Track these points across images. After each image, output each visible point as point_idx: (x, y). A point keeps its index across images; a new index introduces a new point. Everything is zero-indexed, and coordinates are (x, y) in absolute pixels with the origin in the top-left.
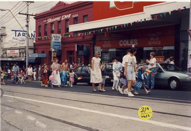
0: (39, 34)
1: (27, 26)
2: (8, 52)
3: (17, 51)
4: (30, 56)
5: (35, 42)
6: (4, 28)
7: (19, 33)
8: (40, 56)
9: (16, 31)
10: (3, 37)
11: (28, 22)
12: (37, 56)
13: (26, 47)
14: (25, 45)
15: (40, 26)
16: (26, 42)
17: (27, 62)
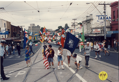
0: (114, 17)
1: (105, 12)
2: (94, 30)
3: (99, 30)
4: (107, 33)
5: (111, 23)
6: (92, 15)
7: (101, 17)
8: (114, 33)
9: (99, 16)
10: (91, 21)
11: (105, 9)
12: (112, 33)
13: (104, 27)
14: (104, 25)
15: (114, 12)
16: (104, 24)
17: (105, 37)
